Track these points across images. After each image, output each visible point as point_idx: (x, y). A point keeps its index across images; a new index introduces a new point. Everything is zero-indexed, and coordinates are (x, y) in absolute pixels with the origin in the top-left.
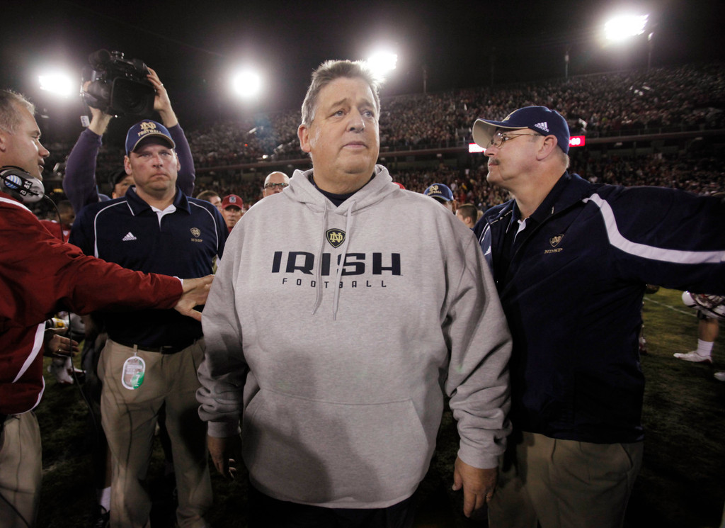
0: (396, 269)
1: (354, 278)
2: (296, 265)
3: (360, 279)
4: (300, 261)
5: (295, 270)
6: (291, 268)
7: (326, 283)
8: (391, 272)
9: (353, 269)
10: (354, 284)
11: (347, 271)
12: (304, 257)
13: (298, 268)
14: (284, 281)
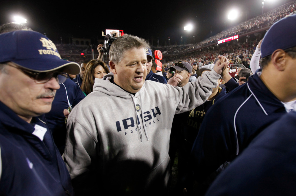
0: (159, 113)
1: (149, 121)
2: (128, 125)
3: (151, 121)
4: (129, 122)
5: (128, 127)
6: (126, 127)
7: (140, 127)
8: (158, 114)
9: (147, 118)
10: (150, 124)
11: (145, 120)
12: (130, 120)
13: (129, 126)
14: (125, 134)
